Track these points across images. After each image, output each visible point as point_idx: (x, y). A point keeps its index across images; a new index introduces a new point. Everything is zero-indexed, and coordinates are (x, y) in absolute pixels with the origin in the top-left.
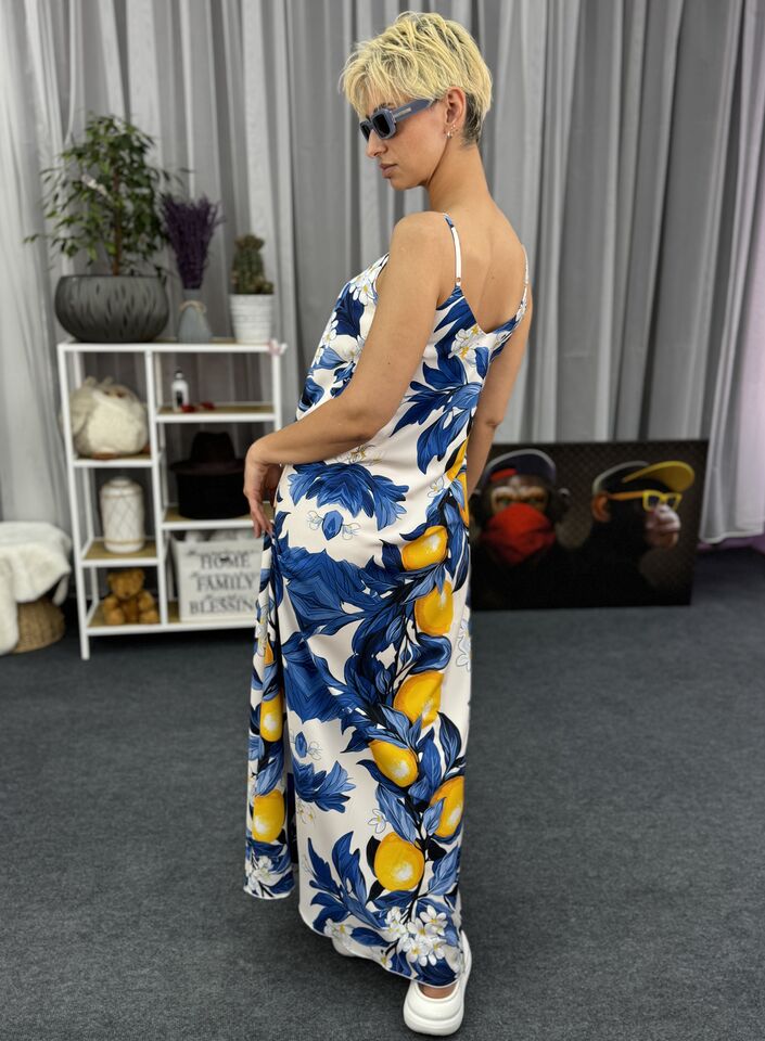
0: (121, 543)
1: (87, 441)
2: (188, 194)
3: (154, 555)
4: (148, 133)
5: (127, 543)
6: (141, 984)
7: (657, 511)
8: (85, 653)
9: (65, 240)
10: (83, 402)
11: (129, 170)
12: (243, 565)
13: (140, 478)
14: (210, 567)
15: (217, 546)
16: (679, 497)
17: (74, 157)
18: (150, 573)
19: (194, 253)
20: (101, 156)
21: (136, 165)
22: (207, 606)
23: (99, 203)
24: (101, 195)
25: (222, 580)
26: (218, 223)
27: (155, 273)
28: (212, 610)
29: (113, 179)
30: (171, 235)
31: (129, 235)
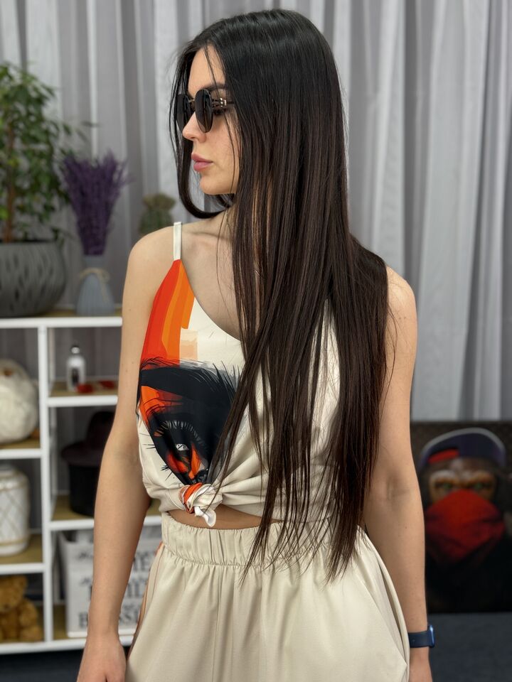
0: (1, 544)
3: (40, 559)
5: (9, 544)
12: (143, 569)
13: (28, 470)
19: (96, 216)
21: (33, 119)
26: (124, 183)
27: (50, 235)
29: (7, 133)
30: (72, 196)
31: (21, 193)
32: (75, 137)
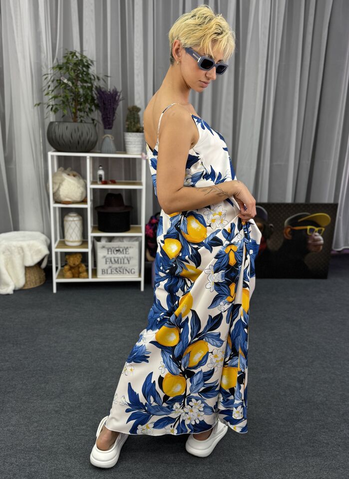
0: (72, 242)
1: (60, 195)
2: (107, 87)
3: (87, 247)
4: (91, 59)
5: (75, 242)
6: (82, 432)
7: (313, 235)
8: (55, 291)
9: (53, 105)
10: (58, 178)
11: (82, 75)
12: (126, 253)
13: (82, 213)
14: (111, 253)
15: (114, 244)
16: (323, 229)
17: (58, 69)
18: (85, 255)
19: (109, 113)
20: (70, 69)
21: (85, 73)
22: (109, 271)
23: (68, 90)
24: (69, 86)
25: (116, 259)
26: (120, 100)
27: (91, 122)
28: (112, 273)
29: (75, 79)
30: (100, 105)
31: (81, 104)
32: (102, 81)
